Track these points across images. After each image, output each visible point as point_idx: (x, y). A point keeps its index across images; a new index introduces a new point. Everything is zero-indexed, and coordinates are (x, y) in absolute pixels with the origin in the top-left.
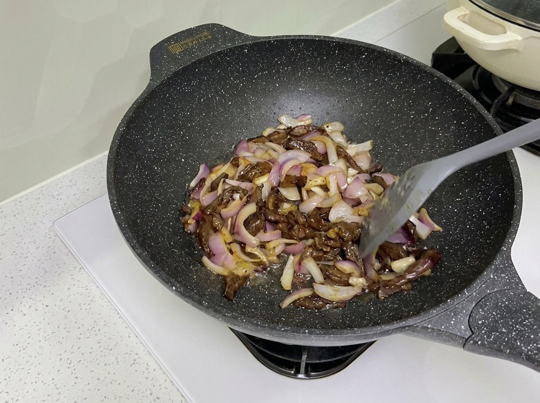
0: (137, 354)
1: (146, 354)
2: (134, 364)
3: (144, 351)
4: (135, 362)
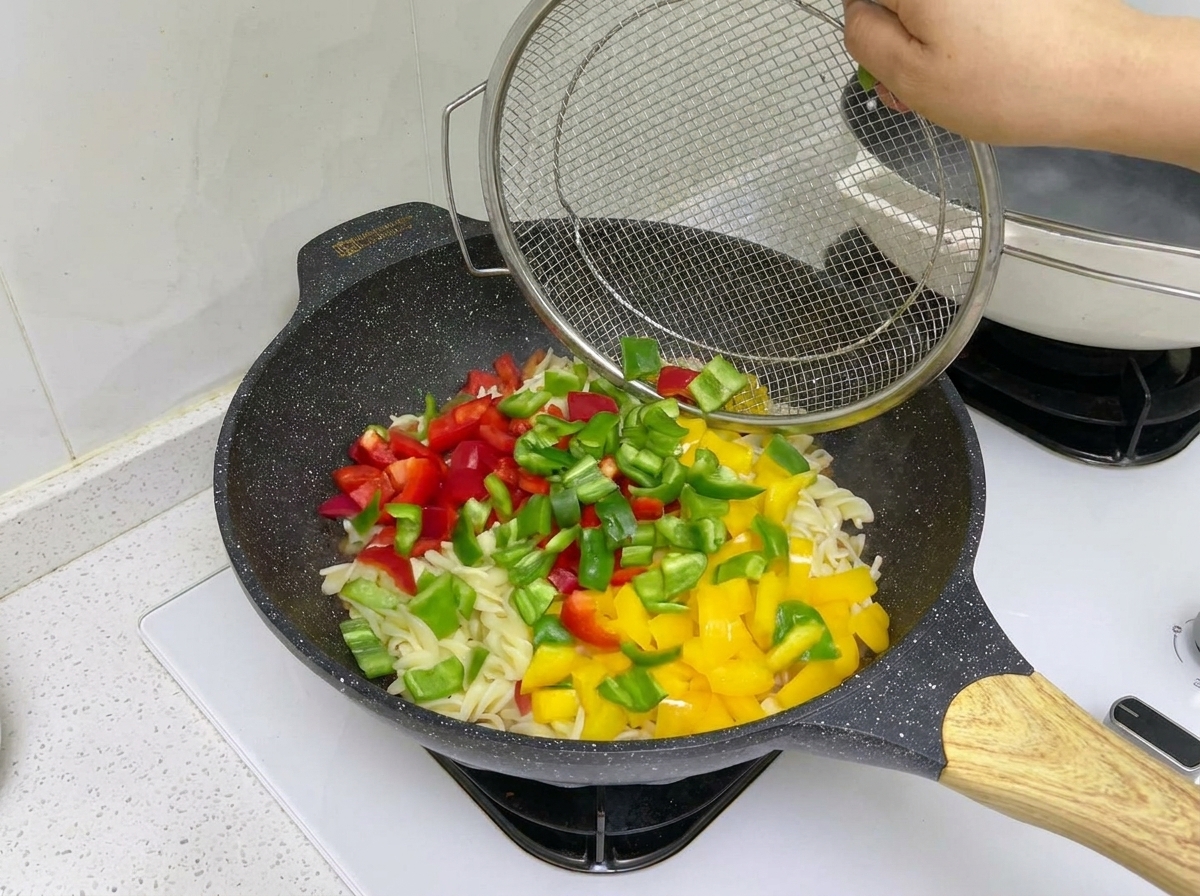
0: (282, 844)
1: (301, 844)
2: (278, 863)
3: (298, 837)
4: (280, 860)
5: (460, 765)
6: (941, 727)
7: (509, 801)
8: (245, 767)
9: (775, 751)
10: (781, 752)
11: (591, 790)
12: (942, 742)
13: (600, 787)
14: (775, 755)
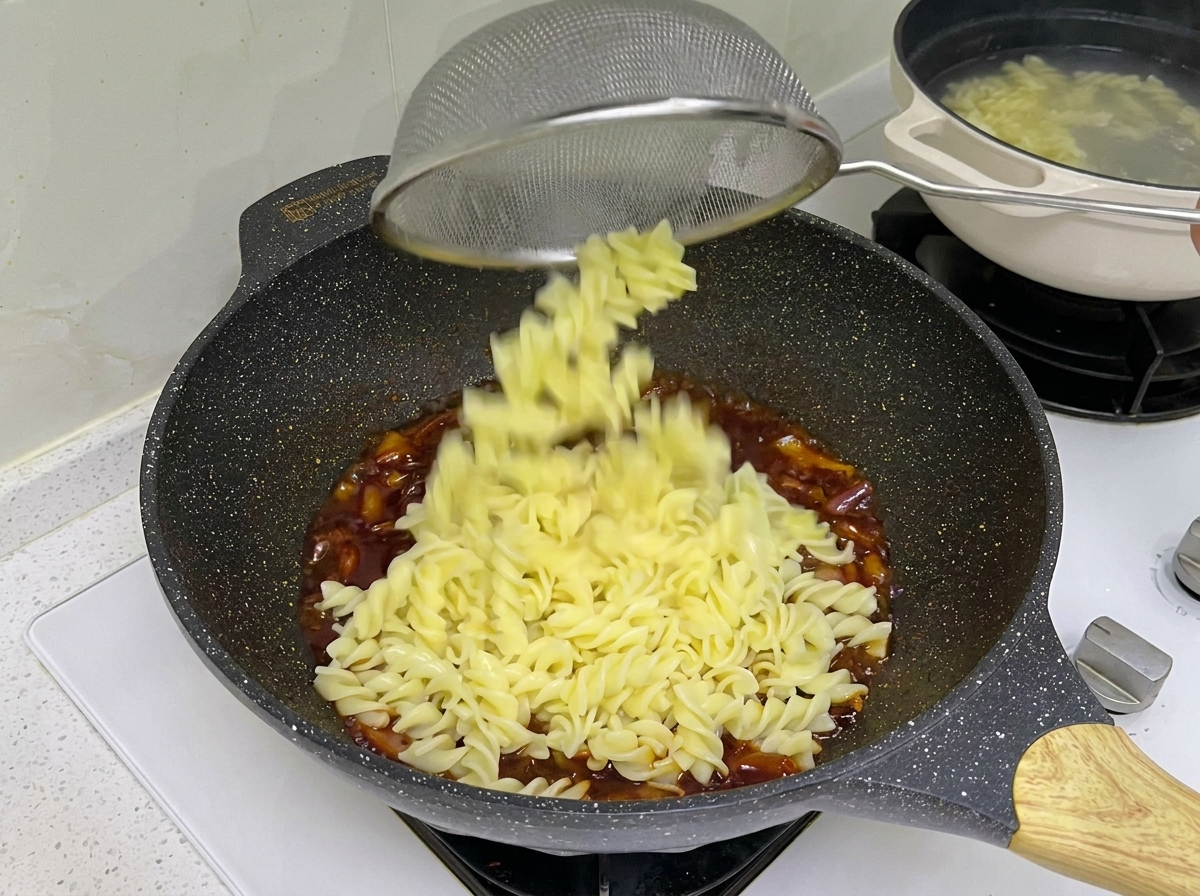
5: (432, 828)
6: (1011, 784)
7: (492, 872)
8: (179, 832)
9: (813, 812)
10: (818, 813)
11: (594, 859)
12: (1013, 802)
13: (603, 855)
14: (811, 817)
